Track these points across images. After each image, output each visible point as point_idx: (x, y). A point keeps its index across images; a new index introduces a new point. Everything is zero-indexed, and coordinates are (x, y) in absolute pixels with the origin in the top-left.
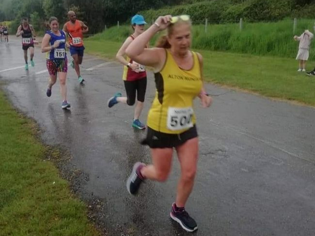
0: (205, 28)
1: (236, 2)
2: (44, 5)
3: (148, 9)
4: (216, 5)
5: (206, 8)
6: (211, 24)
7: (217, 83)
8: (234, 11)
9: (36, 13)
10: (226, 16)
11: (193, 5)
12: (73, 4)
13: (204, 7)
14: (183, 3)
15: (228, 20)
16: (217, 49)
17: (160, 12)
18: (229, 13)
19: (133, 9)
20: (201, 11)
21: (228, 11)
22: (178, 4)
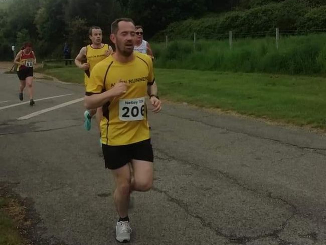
0: (274, 42)
1: (318, 3)
2: (36, 19)
3: (185, 19)
4: (288, 8)
5: (272, 13)
6: (284, 35)
7: (316, 127)
8: (316, 16)
9: (25, 31)
10: (306, 23)
11: (252, 9)
12: (78, 17)
13: (270, 12)
14: (237, 8)
15: (308, 28)
16: (298, 71)
17: (203, 22)
18: (310, 19)
19: (164, 18)
20: (265, 18)
21: (306, 15)
22: (228, 9)
